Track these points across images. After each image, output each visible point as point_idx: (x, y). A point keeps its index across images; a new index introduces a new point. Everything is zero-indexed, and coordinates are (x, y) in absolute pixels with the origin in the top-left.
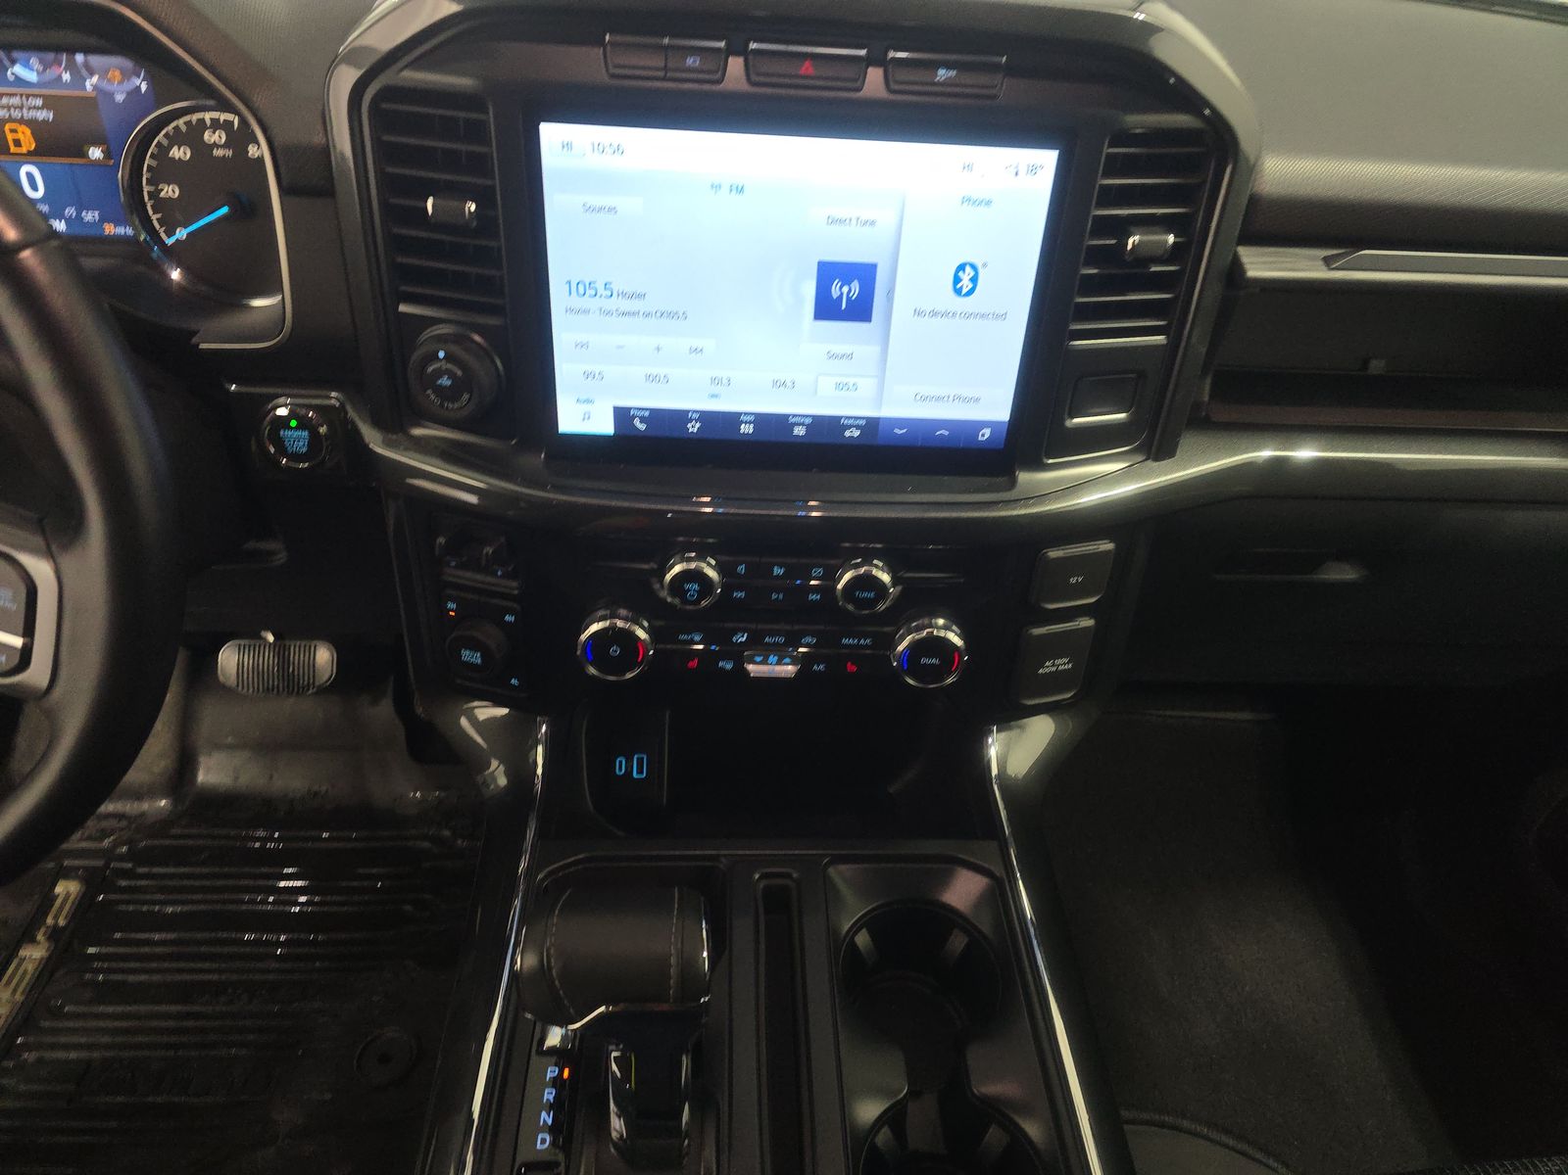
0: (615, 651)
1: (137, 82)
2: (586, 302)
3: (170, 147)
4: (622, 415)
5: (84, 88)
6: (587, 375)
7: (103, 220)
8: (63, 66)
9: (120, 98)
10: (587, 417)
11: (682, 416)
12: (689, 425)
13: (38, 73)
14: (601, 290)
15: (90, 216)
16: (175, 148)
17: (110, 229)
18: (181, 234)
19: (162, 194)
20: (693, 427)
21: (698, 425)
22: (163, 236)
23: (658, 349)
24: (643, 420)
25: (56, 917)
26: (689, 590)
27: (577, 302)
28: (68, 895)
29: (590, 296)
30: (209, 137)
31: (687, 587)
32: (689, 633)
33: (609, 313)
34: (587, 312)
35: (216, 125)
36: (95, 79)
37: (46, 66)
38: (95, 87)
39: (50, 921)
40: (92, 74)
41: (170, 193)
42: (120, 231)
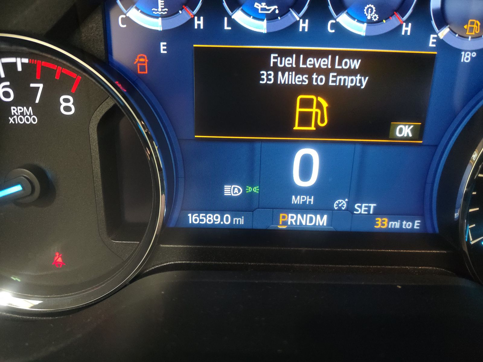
8: (410, 13)
9: (468, 57)
15: (362, 208)
36: (445, 31)
37: (384, 13)
38: (441, 43)
40: (443, 26)
42: (395, 225)
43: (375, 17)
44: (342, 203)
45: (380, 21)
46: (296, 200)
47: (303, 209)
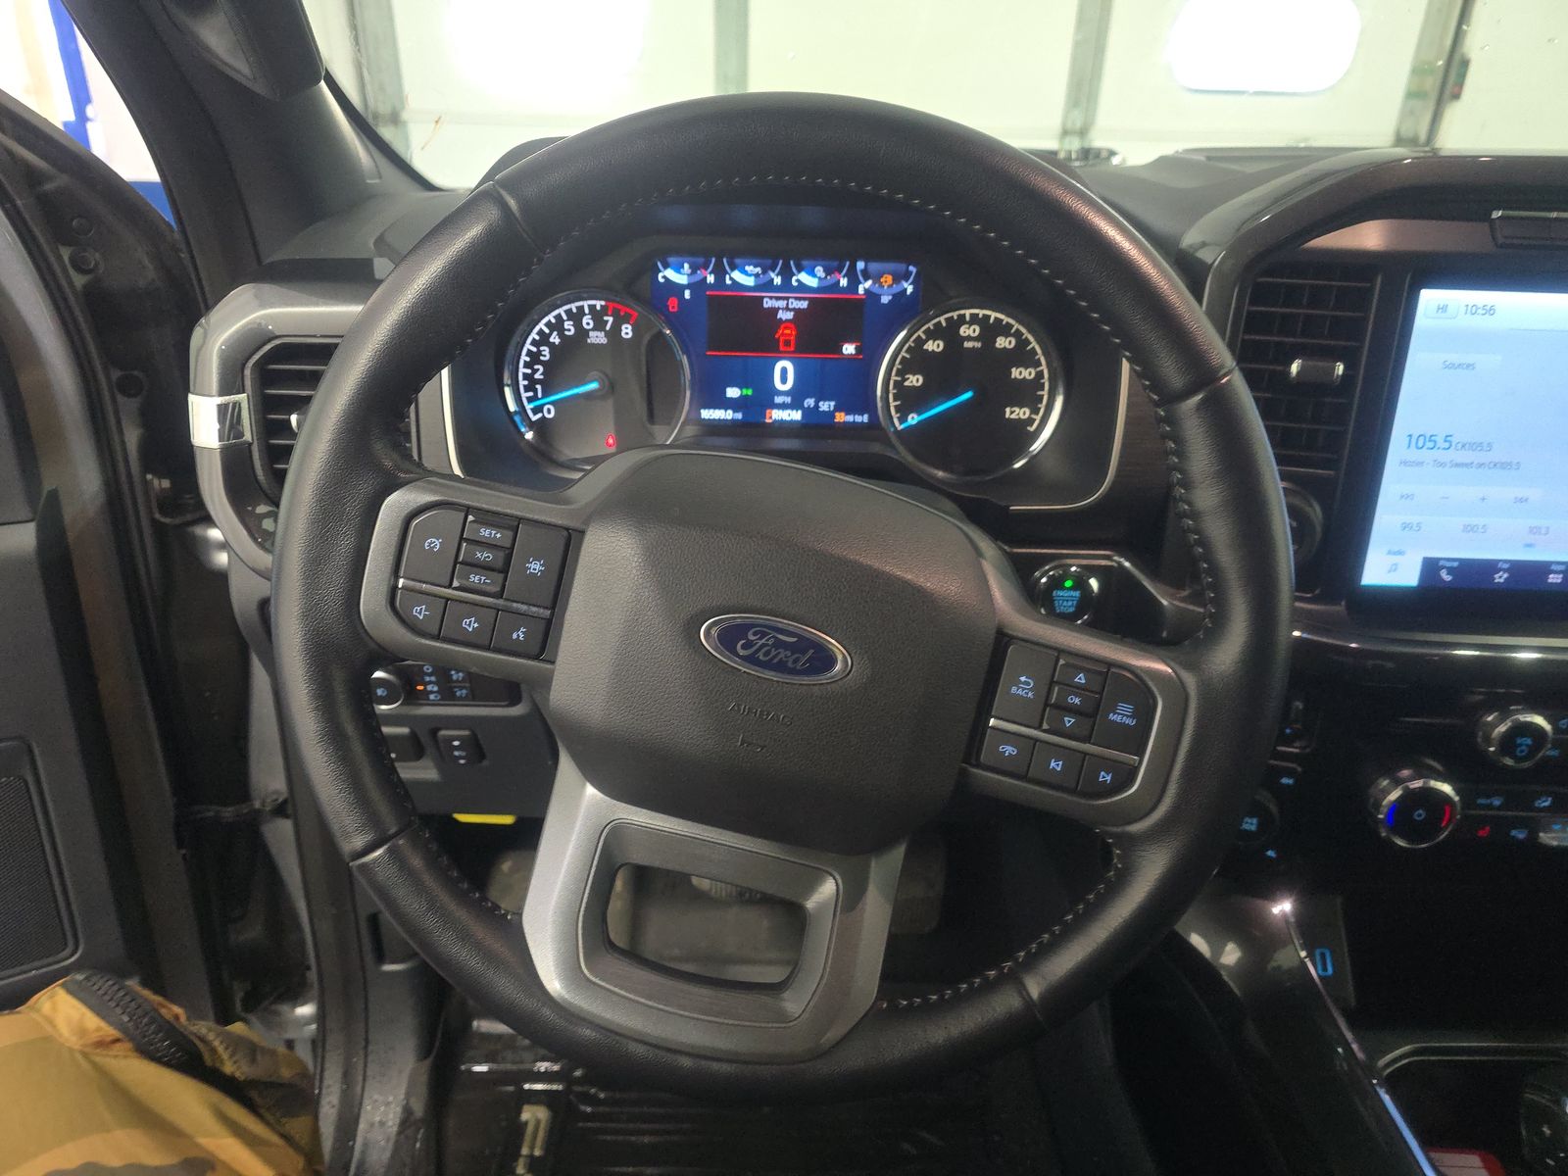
0: (1420, 814)
1: (905, 285)
2: (1426, 455)
3: (926, 341)
4: (1431, 567)
5: (857, 293)
6: (1406, 526)
7: (837, 409)
8: (844, 272)
9: (885, 299)
10: (1394, 568)
11: (1491, 567)
12: (1496, 576)
13: (820, 278)
14: (1441, 443)
15: (826, 406)
16: (931, 342)
17: (841, 417)
18: (913, 419)
19: (907, 383)
20: (1500, 578)
21: (1506, 575)
22: (896, 421)
23: (1483, 499)
24: (1450, 571)
25: (532, 1148)
26: (1521, 745)
27: (1414, 455)
28: (538, 1122)
29: (1428, 448)
30: (964, 331)
31: (1519, 741)
32: (1488, 797)
33: (1442, 465)
34: (1420, 464)
35: (974, 319)
36: (868, 284)
37: (828, 271)
38: (867, 291)
39: (525, 1151)
40: (866, 280)
41: (915, 383)
42: (850, 418)
43: (823, 275)
44: (810, 402)
45: (826, 277)
46: (778, 400)
47: (783, 406)
